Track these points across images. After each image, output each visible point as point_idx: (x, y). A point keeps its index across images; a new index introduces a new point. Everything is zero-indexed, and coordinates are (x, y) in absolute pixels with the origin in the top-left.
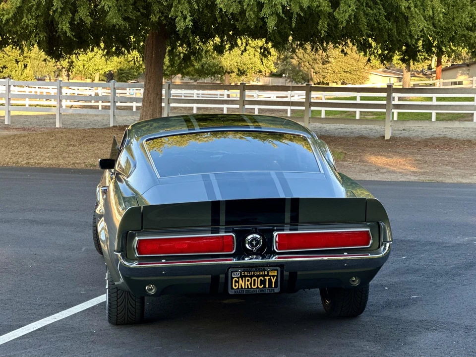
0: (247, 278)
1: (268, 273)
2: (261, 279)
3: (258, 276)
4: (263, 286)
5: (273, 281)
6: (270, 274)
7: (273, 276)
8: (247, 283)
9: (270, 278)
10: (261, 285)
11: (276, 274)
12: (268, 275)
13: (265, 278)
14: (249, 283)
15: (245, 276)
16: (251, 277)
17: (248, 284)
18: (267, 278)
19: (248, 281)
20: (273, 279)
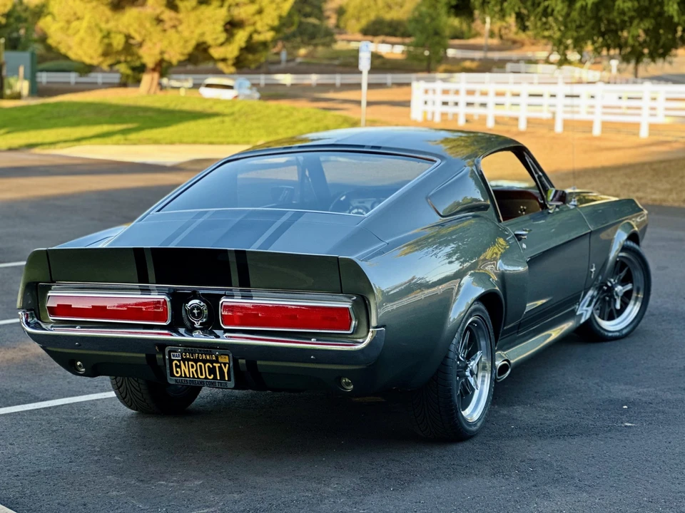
0: (190, 363)
1: (217, 357)
2: (209, 366)
3: (205, 362)
4: (212, 376)
5: (226, 370)
6: (220, 360)
7: (225, 364)
8: (191, 370)
9: (221, 366)
10: (210, 375)
11: (227, 361)
12: (217, 361)
13: (214, 364)
14: (194, 370)
15: (189, 360)
16: (196, 361)
17: (192, 372)
18: (217, 365)
19: (193, 367)
20: (225, 367)
